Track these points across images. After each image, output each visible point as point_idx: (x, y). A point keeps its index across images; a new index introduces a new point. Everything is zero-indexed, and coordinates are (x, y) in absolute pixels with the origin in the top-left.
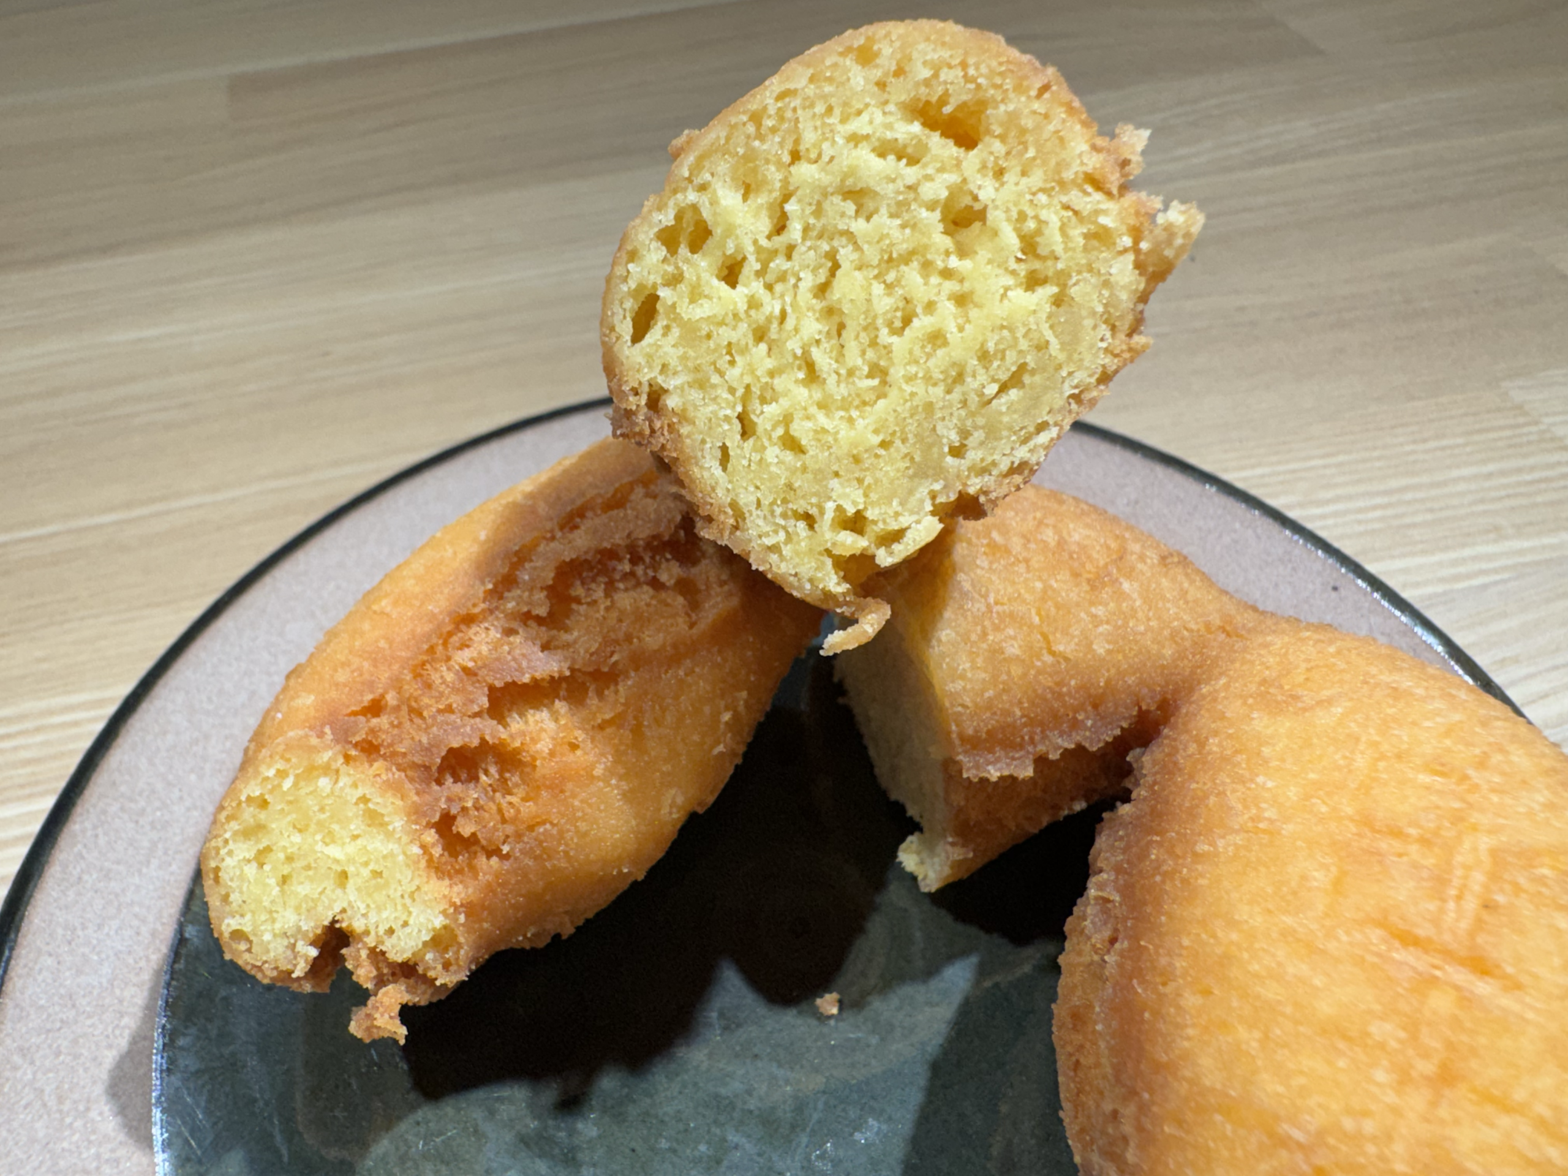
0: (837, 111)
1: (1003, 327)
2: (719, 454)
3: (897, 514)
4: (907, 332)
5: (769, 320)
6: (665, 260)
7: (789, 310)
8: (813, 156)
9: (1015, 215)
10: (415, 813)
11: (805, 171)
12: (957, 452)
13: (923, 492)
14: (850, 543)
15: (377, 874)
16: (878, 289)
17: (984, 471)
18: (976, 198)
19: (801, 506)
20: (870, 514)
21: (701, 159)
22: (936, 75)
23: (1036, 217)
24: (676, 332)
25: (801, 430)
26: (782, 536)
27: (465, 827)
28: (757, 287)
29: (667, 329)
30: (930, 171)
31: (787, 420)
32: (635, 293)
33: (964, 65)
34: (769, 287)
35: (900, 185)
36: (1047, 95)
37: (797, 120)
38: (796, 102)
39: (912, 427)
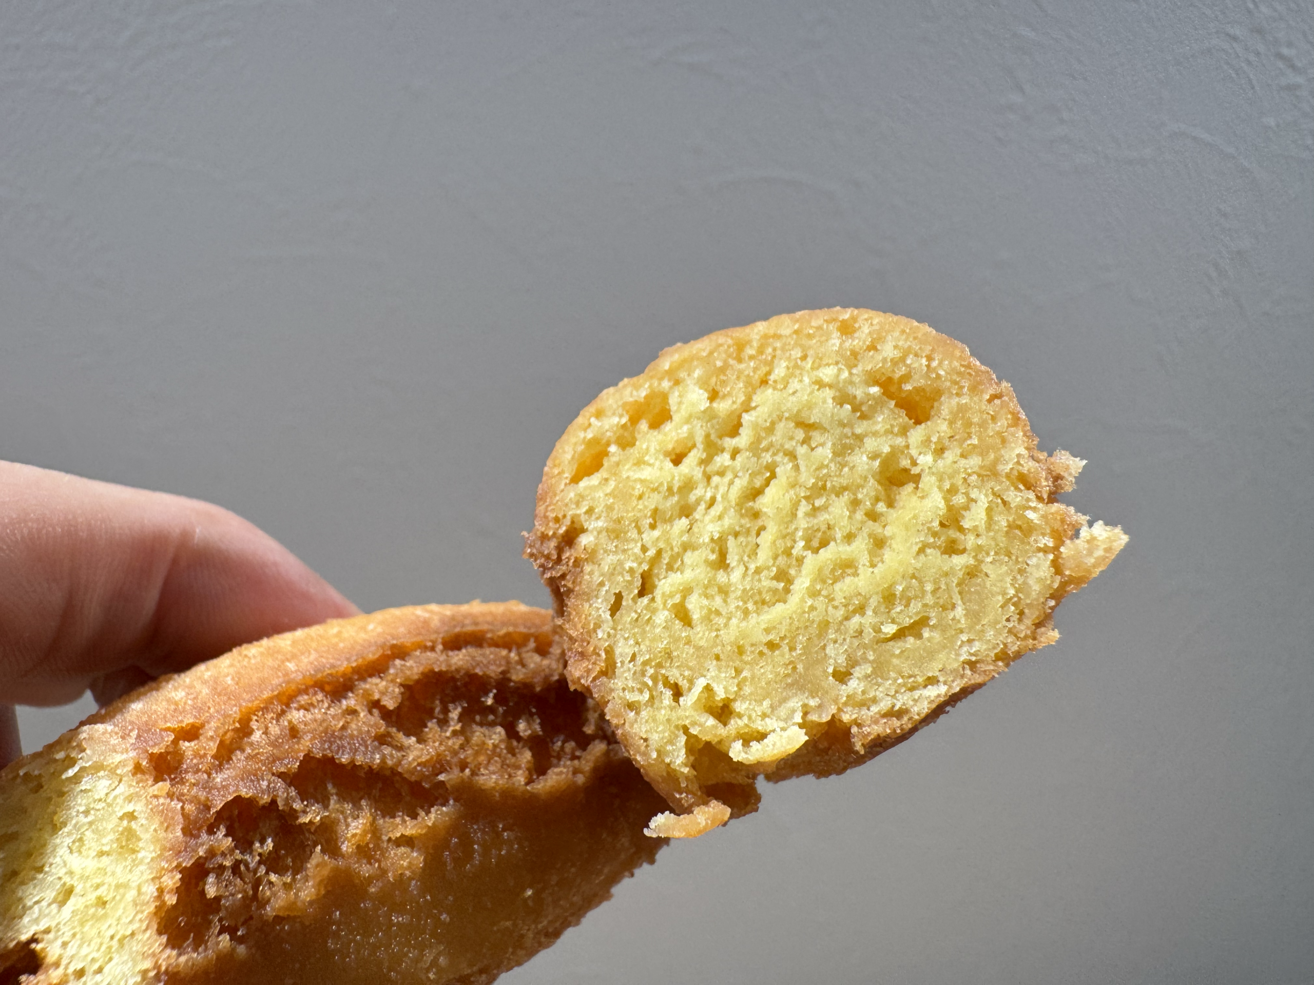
2: (612, 600)
4: (822, 551)
5: (698, 502)
7: (719, 498)
8: (779, 386)
9: (947, 485)
11: (768, 395)
12: (842, 676)
13: (796, 703)
14: (710, 728)
17: (863, 704)
18: (914, 463)
19: (674, 675)
20: (738, 706)
23: (966, 494)
24: (612, 485)
25: (695, 604)
26: (645, 696)
28: (697, 472)
29: (604, 481)
30: (879, 429)
31: (686, 591)
32: (590, 443)
34: (707, 477)
35: (850, 432)
36: (997, 402)
37: (773, 357)
38: (777, 343)
39: (802, 639)
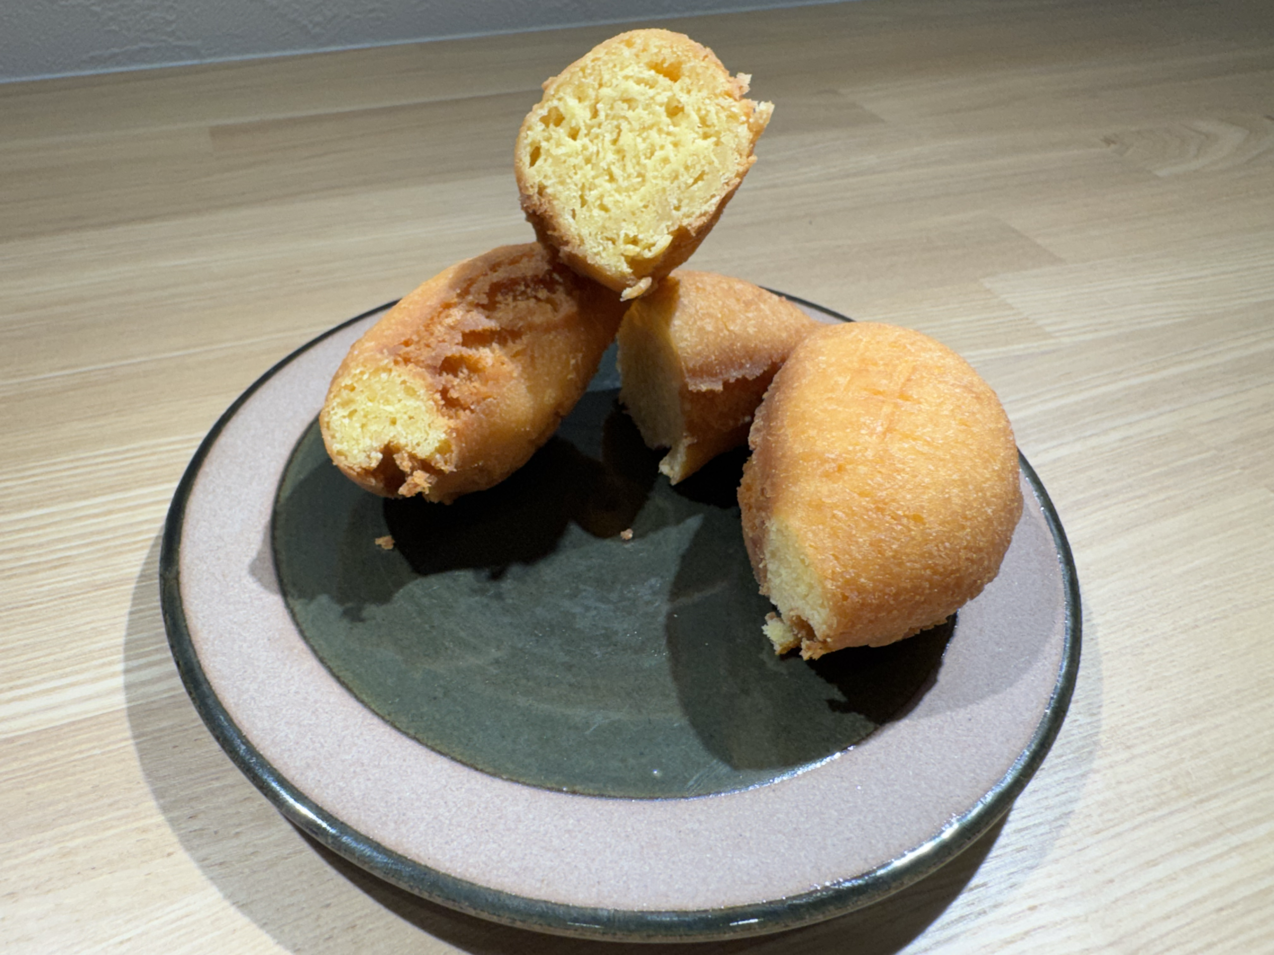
0: (618, 66)
1: (694, 155)
2: (571, 213)
3: (652, 236)
4: (653, 158)
5: (592, 154)
6: (544, 130)
7: (600, 149)
8: (609, 84)
9: (696, 108)
10: (429, 387)
11: (605, 91)
12: (677, 208)
13: (663, 225)
14: (632, 250)
15: (411, 418)
16: (639, 140)
17: (689, 216)
18: (679, 102)
19: (608, 234)
20: (641, 237)
21: (559, 87)
22: (660, 51)
23: (705, 109)
24: (550, 160)
25: (607, 201)
26: (601, 248)
27: (454, 394)
28: (586, 140)
29: (546, 160)
30: (659, 90)
31: (601, 197)
32: (531, 144)
33: (672, 47)
34: (591, 141)
35: (647, 97)
36: (707, 59)
37: (600, 70)
38: (600, 63)
39: (657, 199)
